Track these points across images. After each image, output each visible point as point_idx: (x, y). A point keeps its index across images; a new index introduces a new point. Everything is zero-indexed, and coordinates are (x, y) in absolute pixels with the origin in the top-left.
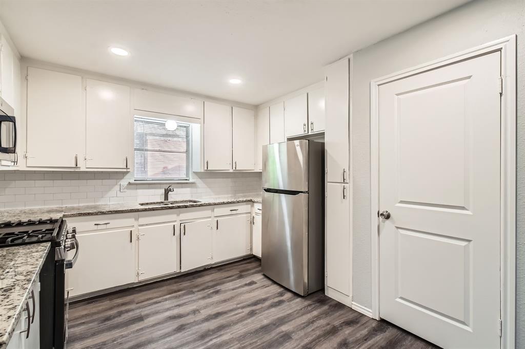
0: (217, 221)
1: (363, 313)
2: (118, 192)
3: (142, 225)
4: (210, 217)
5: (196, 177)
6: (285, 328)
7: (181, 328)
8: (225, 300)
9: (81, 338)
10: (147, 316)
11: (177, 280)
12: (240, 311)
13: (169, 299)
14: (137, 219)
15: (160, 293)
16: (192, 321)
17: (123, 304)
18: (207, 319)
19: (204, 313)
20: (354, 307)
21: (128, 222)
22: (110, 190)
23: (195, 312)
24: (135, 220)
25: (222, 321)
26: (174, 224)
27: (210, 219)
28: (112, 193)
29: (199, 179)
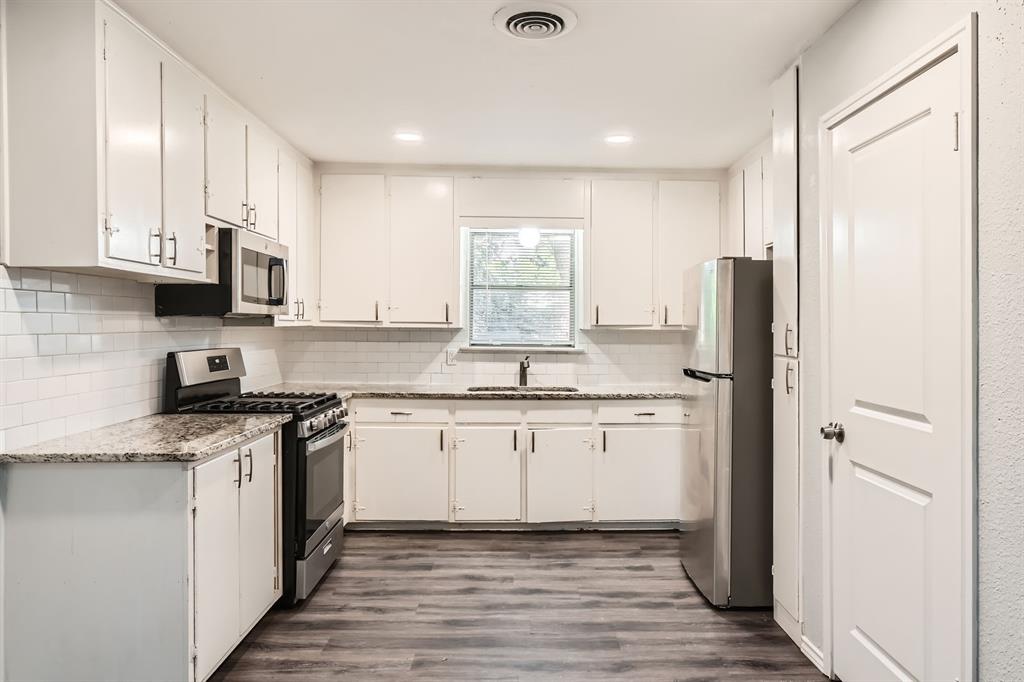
0: (605, 433)
1: (812, 660)
2: (444, 364)
3: (462, 424)
4: (590, 424)
5: (586, 339)
6: (621, 635)
7: (470, 591)
9: (353, 568)
10: (439, 567)
12: (577, 596)
13: (487, 556)
14: (452, 412)
16: (491, 587)
17: (421, 547)
19: (516, 585)
20: (804, 649)
21: (438, 414)
22: (431, 361)
23: (504, 579)
24: (450, 412)
26: (515, 428)
27: (590, 428)
28: (435, 366)
29: (593, 345)
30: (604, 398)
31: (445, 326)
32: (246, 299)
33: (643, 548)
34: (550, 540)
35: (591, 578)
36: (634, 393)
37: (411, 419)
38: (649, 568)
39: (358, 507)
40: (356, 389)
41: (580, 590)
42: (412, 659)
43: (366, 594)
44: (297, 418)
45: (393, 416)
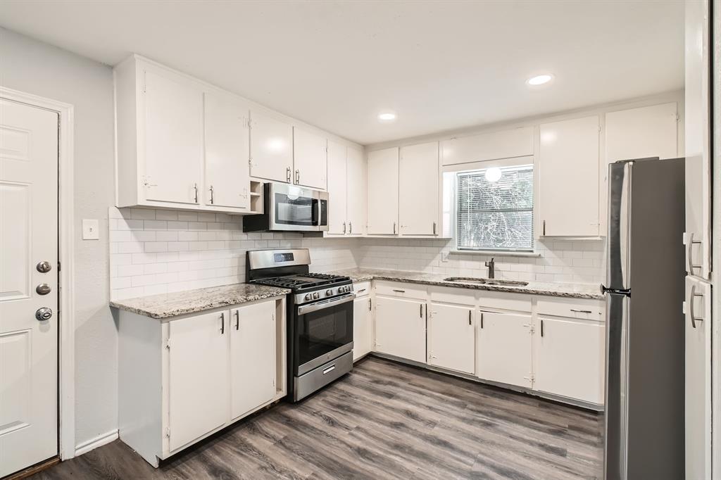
0: (542, 321)
2: (441, 261)
3: (435, 302)
4: (530, 313)
5: (543, 246)
7: (398, 426)
8: (477, 438)
10: (398, 398)
11: (473, 386)
15: (437, 388)
16: (414, 427)
18: (426, 438)
19: (435, 431)
22: (433, 259)
23: (430, 423)
24: (428, 293)
25: (434, 451)
26: (470, 309)
27: (530, 316)
28: (435, 262)
29: (549, 251)
30: (542, 294)
31: (434, 237)
32: (278, 221)
33: (571, 427)
34: (493, 395)
35: (500, 446)
36: (571, 292)
37: (404, 294)
38: (562, 453)
39: (377, 344)
40: (376, 273)
41: (480, 456)
42: (307, 476)
43: (339, 406)
44: (295, 292)
45: (395, 292)
